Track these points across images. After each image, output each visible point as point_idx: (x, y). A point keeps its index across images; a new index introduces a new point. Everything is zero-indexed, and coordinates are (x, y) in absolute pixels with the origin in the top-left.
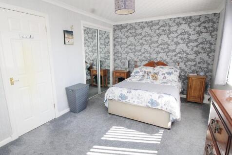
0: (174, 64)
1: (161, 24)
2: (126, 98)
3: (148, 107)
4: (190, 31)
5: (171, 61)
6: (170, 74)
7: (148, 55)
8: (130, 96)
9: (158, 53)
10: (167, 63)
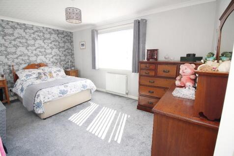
0: (52, 64)
1: (35, 29)
2: (67, 91)
3: (82, 91)
4: (59, 40)
5: (50, 62)
6: (59, 71)
7: (26, 58)
8: (68, 89)
9: (37, 55)
10: (47, 64)
